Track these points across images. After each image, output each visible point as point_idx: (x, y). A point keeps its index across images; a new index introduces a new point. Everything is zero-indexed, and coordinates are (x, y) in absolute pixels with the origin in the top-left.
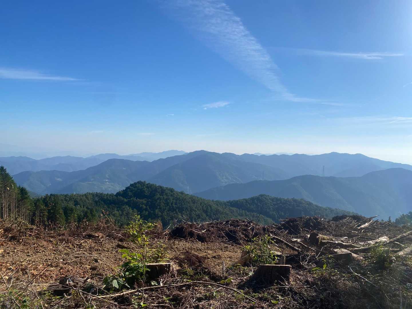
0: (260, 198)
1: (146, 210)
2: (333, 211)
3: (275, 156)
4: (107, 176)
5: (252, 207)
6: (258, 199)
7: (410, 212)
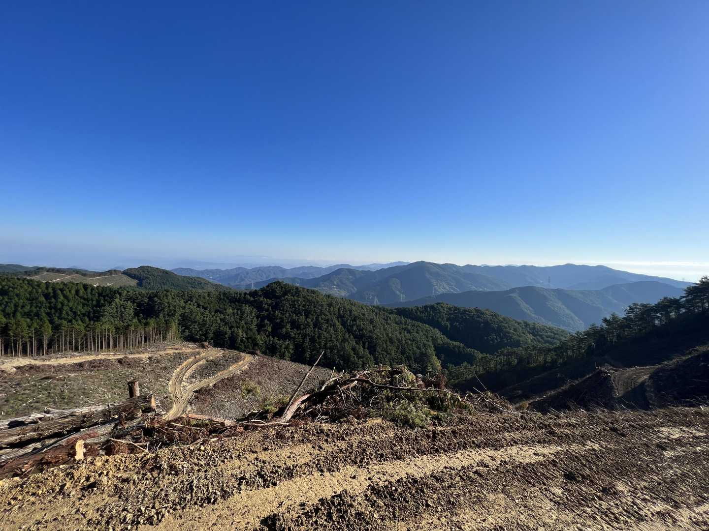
0: (435, 307)
1: (267, 310)
2: (529, 325)
3: (499, 268)
4: (335, 283)
5: (422, 315)
6: (432, 307)
7: (578, 332)
